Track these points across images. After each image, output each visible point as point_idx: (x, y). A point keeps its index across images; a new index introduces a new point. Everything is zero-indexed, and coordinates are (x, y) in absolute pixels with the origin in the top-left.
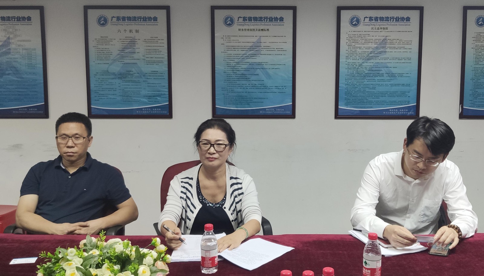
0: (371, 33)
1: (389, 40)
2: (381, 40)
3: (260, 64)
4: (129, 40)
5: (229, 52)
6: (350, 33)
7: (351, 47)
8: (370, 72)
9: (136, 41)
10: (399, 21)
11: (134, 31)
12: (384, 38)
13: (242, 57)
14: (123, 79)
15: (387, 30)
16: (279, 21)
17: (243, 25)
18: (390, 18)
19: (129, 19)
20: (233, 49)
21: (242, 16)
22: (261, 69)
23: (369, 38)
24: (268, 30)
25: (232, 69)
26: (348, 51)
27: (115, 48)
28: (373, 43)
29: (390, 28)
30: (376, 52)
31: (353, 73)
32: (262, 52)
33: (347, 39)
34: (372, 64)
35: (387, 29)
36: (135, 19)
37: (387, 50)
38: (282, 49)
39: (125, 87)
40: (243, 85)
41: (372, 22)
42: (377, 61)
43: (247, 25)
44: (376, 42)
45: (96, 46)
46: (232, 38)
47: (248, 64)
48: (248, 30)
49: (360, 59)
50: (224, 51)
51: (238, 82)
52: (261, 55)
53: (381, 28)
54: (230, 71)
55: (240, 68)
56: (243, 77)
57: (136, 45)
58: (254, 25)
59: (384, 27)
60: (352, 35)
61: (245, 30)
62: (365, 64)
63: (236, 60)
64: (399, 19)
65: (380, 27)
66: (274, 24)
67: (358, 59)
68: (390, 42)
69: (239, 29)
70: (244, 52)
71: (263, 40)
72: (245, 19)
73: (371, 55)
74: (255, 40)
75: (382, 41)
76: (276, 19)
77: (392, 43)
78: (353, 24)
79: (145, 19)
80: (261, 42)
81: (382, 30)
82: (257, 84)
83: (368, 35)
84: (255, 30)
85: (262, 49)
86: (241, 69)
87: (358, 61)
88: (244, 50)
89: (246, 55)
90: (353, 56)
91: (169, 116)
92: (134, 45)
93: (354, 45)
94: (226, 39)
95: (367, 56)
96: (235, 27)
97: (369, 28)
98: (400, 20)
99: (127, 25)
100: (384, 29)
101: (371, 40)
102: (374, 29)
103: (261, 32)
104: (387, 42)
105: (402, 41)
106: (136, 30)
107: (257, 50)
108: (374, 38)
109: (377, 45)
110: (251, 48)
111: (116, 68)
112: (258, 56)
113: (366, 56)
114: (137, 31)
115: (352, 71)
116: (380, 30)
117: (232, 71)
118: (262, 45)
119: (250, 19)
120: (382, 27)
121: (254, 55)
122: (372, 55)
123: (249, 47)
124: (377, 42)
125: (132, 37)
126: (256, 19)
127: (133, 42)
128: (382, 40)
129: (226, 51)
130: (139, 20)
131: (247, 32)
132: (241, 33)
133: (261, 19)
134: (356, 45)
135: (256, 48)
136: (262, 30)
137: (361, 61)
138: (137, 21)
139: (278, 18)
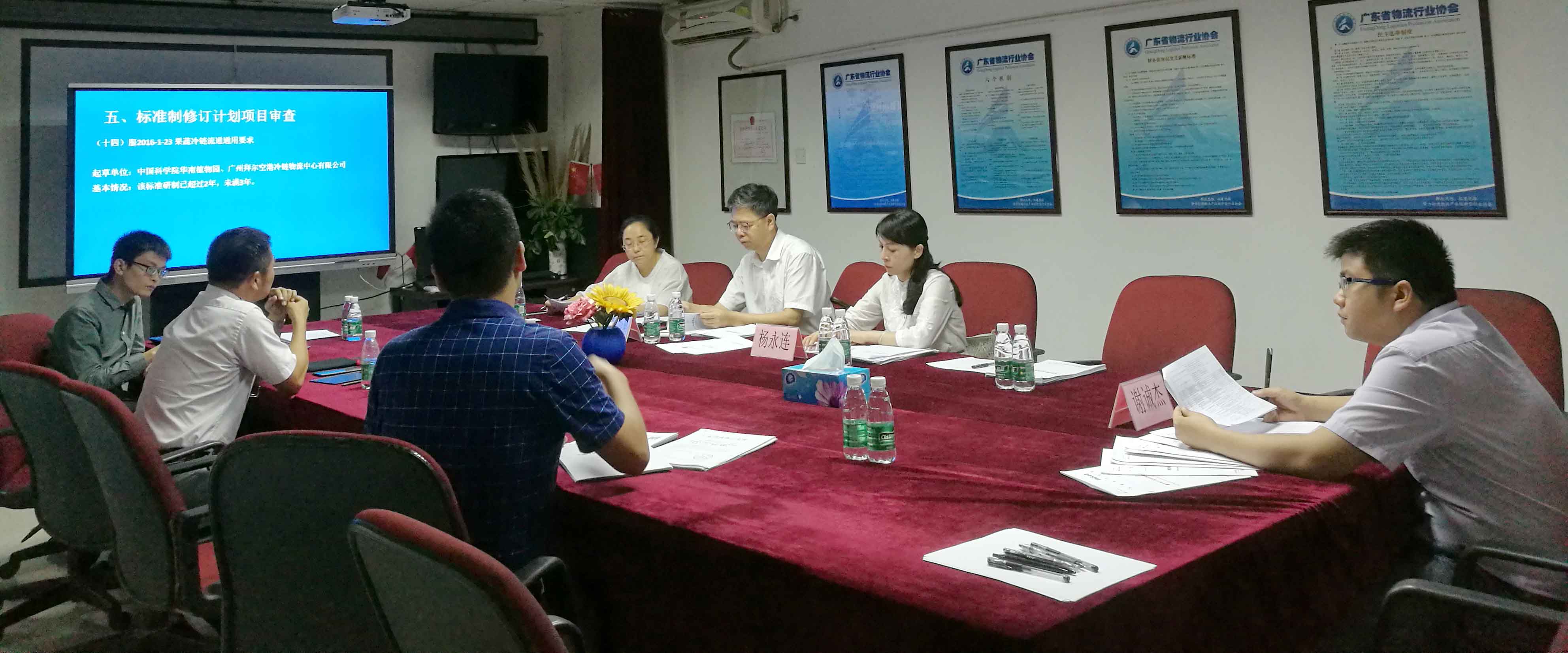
0: (1379, 45)
1: (1417, 55)
2: (1401, 57)
3: (1185, 117)
4: (1000, 93)
5: (1136, 100)
6: (1337, 48)
7: (1342, 73)
8: (1384, 121)
9: (1008, 92)
10: (1434, 14)
11: (1005, 78)
12: (1405, 51)
13: (1157, 107)
14: (996, 153)
15: (1411, 35)
16: (1210, 38)
17: (1155, 52)
18: (1414, 10)
19: (999, 59)
20: (1141, 94)
21: (1153, 37)
22: (1188, 126)
23: (1376, 53)
24: (1194, 55)
25: (1141, 129)
26: (1336, 83)
27: (983, 106)
28: (1384, 62)
29: (1417, 30)
30: (1393, 81)
31: (1351, 124)
32: (1188, 96)
33: (1333, 59)
34: (1386, 105)
35: (1410, 31)
36: (1006, 59)
37: (1415, 75)
38: (1219, 87)
39: (998, 164)
40: (1159, 156)
41: (1378, 21)
42: (1395, 98)
43: (1161, 51)
44: (1391, 60)
45: (961, 104)
46: (1140, 76)
47: (1167, 117)
48: (1163, 59)
49: (1361, 96)
50: (1129, 99)
51: (1153, 151)
52: (1186, 100)
53: (1398, 33)
54: (1140, 133)
55: (1154, 125)
56: (1160, 141)
57: (1009, 99)
58: (1171, 51)
59: (1403, 28)
60: (1341, 52)
61: (1158, 60)
62: (1373, 106)
63: (1147, 113)
64: (1433, 10)
65: (1394, 30)
66: (1203, 44)
67: (1357, 96)
68: (1420, 59)
69: (1149, 61)
70: (1158, 98)
71: (1187, 74)
72: (1156, 41)
73: (1383, 87)
74: (1174, 75)
75: (1403, 57)
76: (1206, 35)
77: (1424, 60)
78: (1342, 29)
79: (1018, 58)
80: (1186, 77)
81: (1400, 35)
82: (1183, 152)
83: (1373, 47)
84: (1173, 59)
85: (1187, 91)
86: (1156, 128)
87: (1359, 101)
88: (1158, 95)
89: (1161, 104)
90: (1349, 91)
91: (1056, 210)
92: (1005, 99)
93: (1347, 69)
94: (1130, 78)
95: (1375, 90)
96: (1143, 56)
97: (1373, 35)
98: (1436, 11)
99: (997, 69)
100: (1403, 32)
101: (1380, 58)
102: (1384, 35)
103: (1183, 60)
104: (1413, 58)
105: (1446, 53)
106: (1008, 76)
107: (1178, 93)
108: (1385, 53)
109: (1392, 66)
110: (1170, 90)
111: (986, 136)
112: (1182, 102)
113: (1373, 89)
114: (1009, 78)
115: (1348, 121)
116: (1396, 36)
117: (1143, 132)
118: (1187, 82)
119: (1165, 40)
120: (1400, 29)
121: (1175, 102)
122: (1386, 86)
123: (1166, 89)
124: (1394, 60)
125: (1003, 88)
126: (1173, 39)
127: (1004, 95)
128: (1403, 55)
129: (1132, 98)
130: (1011, 60)
131: (1161, 62)
132: (1153, 66)
133: (1182, 38)
134: (1352, 70)
135: (1177, 89)
136: (1185, 57)
137: (1363, 101)
138: (1009, 63)
139: (1209, 33)
